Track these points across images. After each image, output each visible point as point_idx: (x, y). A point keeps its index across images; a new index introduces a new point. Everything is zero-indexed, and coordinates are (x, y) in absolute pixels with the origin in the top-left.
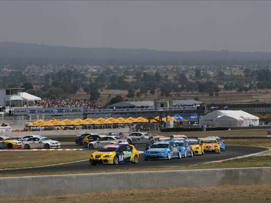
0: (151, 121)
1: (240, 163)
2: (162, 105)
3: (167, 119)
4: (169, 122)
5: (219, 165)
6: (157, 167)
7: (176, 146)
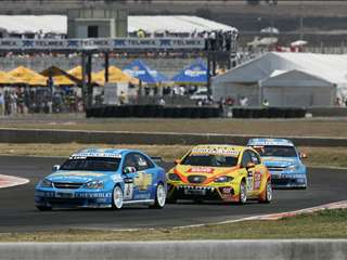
0: (56, 83)
1: (340, 225)
2: (93, 31)
3: (107, 75)
4: (115, 87)
5: (269, 230)
6: (70, 231)
7: (150, 166)
